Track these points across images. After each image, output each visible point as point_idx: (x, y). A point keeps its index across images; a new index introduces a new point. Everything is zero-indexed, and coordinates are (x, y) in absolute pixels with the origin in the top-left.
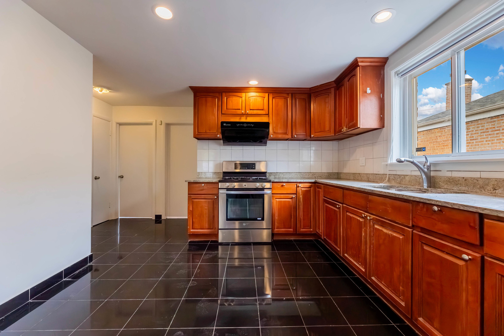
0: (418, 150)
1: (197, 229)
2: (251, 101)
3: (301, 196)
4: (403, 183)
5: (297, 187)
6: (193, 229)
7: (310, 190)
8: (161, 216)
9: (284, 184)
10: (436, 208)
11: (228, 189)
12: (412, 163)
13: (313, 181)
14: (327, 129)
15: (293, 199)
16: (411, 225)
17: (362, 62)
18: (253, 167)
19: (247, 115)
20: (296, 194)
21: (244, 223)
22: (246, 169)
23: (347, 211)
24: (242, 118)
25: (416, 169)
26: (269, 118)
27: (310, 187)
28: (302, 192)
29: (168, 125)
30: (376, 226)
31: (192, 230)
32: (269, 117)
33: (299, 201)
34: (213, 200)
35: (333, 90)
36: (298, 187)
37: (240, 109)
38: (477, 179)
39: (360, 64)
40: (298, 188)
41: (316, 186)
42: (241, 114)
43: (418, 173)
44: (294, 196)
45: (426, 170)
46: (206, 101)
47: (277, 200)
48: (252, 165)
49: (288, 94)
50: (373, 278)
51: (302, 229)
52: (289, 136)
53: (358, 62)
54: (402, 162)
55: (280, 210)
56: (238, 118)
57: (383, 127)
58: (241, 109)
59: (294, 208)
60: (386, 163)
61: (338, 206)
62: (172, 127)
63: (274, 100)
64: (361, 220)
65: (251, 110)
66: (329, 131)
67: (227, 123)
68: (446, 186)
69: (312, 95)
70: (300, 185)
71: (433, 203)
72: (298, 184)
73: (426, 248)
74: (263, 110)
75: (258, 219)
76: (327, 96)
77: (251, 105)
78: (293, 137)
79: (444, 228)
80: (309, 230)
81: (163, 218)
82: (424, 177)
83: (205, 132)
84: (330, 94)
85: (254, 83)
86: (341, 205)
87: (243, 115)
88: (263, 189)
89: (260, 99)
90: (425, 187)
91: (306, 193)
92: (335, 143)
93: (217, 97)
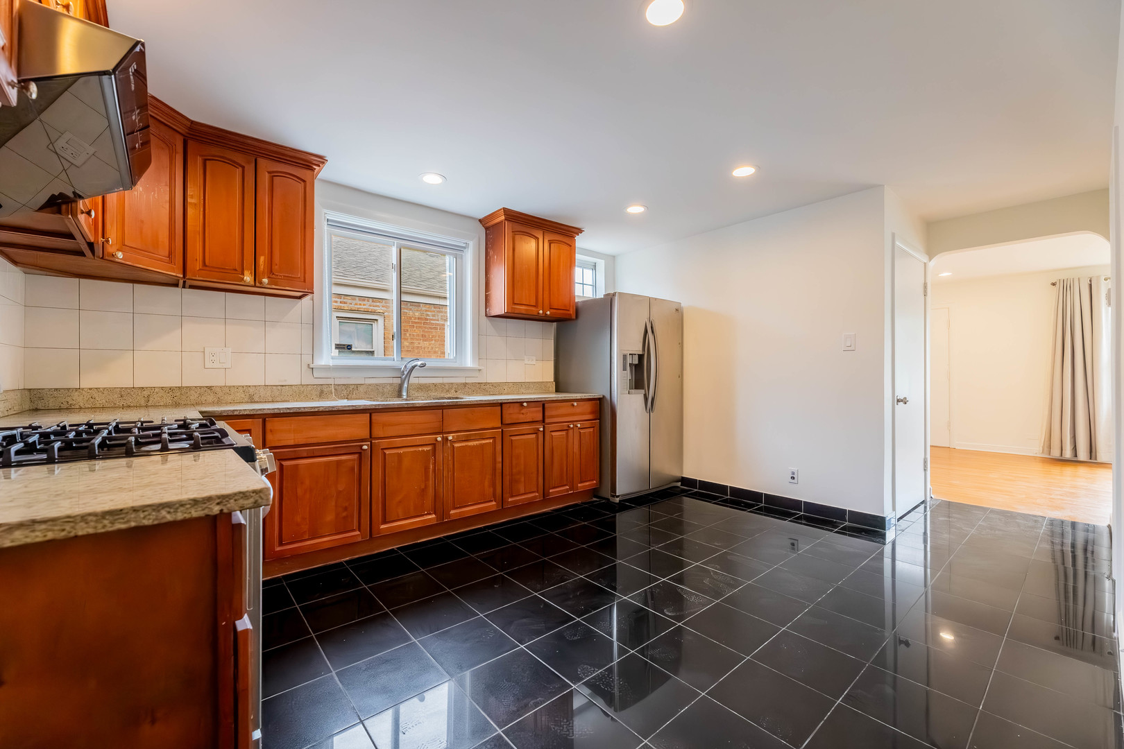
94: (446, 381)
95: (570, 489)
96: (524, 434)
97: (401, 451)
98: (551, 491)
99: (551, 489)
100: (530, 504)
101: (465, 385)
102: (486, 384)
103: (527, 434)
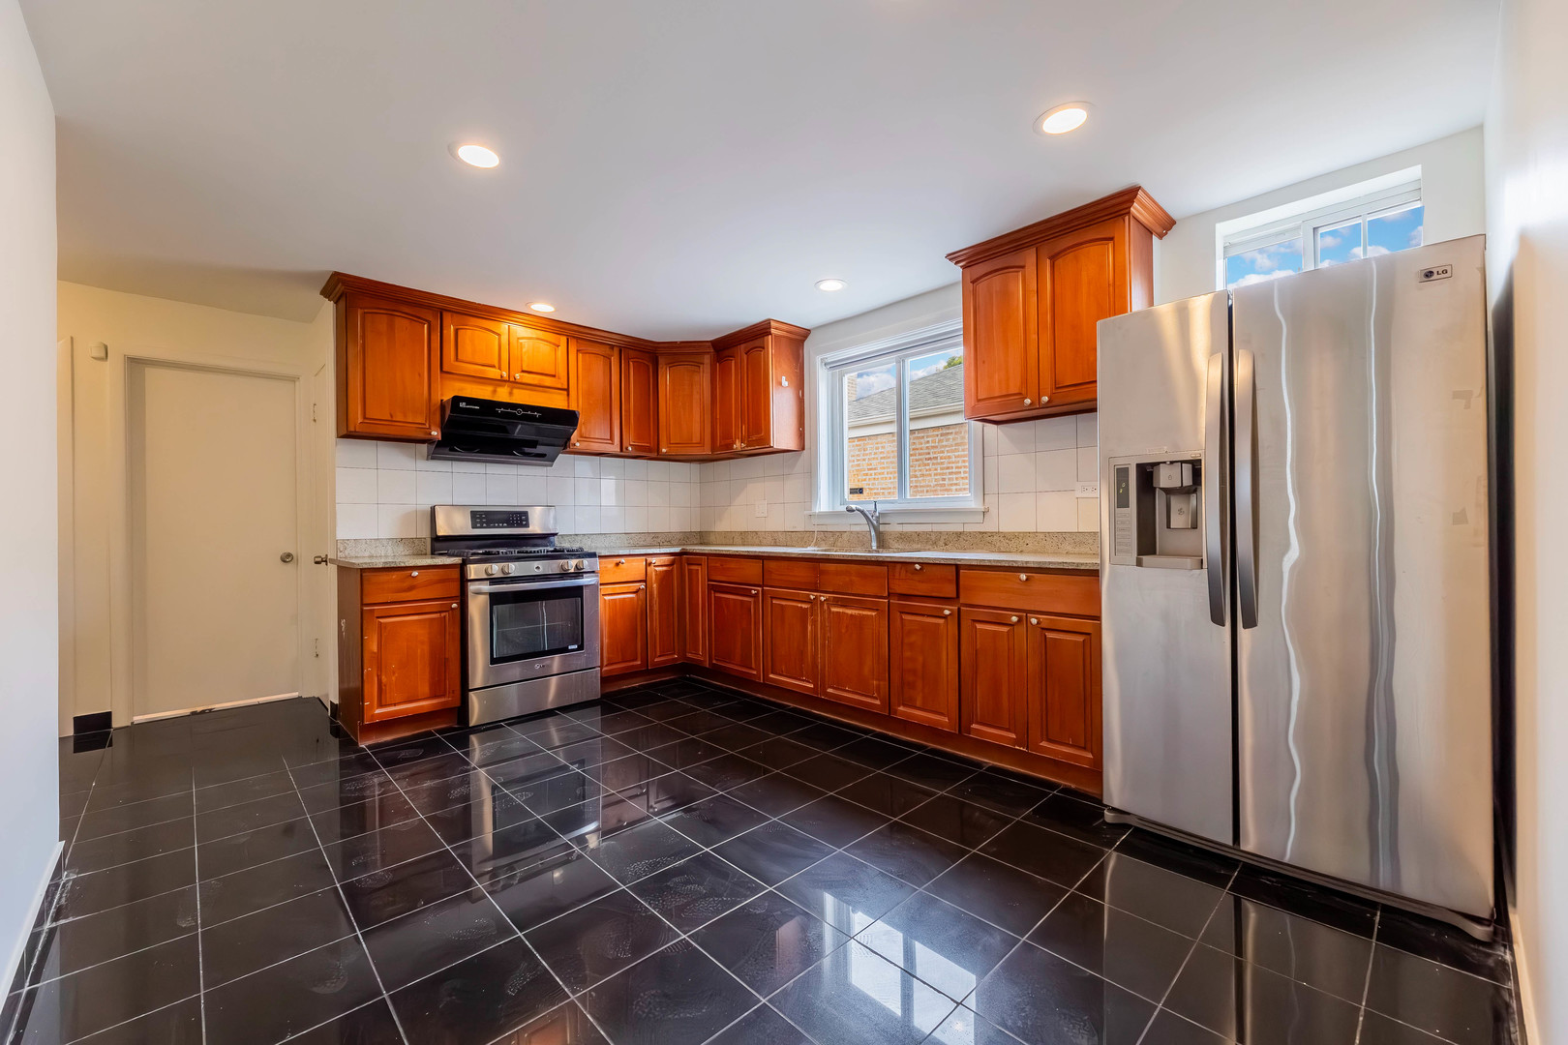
0: (853, 491)
1: (395, 705)
2: (524, 350)
3: (655, 585)
4: (839, 544)
5: (648, 564)
6: (381, 706)
7: (672, 570)
8: (107, 717)
9: (623, 560)
10: (918, 567)
11: (493, 581)
12: (862, 512)
13: (677, 550)
14: (696, 438)
15: (640, 592)
16: (886, 594)
17: (776, 329)
18: (521, 521)
19: (514, 383)
20: (645, 581)
21: (535, 662)
22: (503, 527)
23: (772, 598)
24: (499, 390)
25: (865, 521)
26: (568, 400)
27: (671, 564)
28: (656, 575)
29: (136, 365)
30: (834, 609)
31: (378, 711)
32: (568, 395)
33: (652, 595)
34: (443, 615)
35: (707, 359)
36: (650, 564)
37: (494, 366)
38: (929, 533)
39: (773, 331)
40: (648, 568)
41: (684, 561)
42: (499, 378)
43: (867, 528)
44: (642, 586)
45: (875, 522)
46: (391, 327)
47: (607, 598)
48: (520, 518)
49: (612, 347)
50: (830, 690)
51: (660, 656)
52: (615, 448)
53: (770, 328)
54: (853, 511)
55: (612, 621)
56: (490, 389)
57: (803, 449)
58: (497, 366)
59: (641, 615)
60: (808, 512)
61: (753, 592)
62: (152, 374)
63: (580, 355)
64: (804, 606)
65: (523, 371)
66: (701, 443)
67: (470, 401)
68: (897, 546)
69: (662, 361)
70: (654, 560)
71: (915, 561)
72: (649, 559)
73: (905, 617)
74: (554, 376)
75: (570, 648)
76: (693, 368)
77: (525, 358)
78: (624, 450)
79: (922, 588)
80: (670, 657)
81: (117, 722)
82: (873, 533)
83: (390, 418)
84: (701, 366)
85: (543, 308)
86: (760, 589)
87: (504, 383)
88: (579, 573)
89: (545, 349)
90: (874, 548)
91: (665, 578)
92: (695, 466)
93: (427, 321)
94: (936, 528)
95: (1016, 742)
96: (923, 615)
97: (784, 603)
98: (974, 726)
99: (978, 723)
100: (933, 731)
101: (959, 534)
102: (992, 534)
103: (928, 616)
